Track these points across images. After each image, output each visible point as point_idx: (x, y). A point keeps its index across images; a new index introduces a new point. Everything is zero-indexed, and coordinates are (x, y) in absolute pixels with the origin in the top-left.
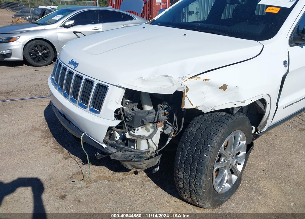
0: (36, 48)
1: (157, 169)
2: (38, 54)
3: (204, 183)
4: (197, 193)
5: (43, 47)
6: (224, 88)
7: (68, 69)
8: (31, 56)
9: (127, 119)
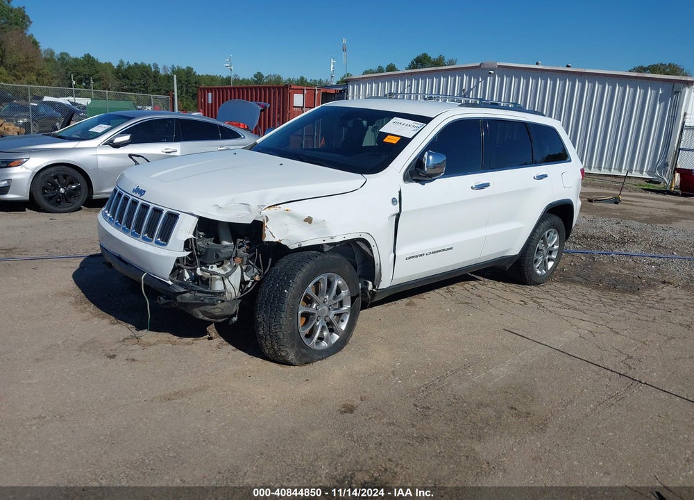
0: (56, 180)
1: (235, 319)
2: (59, 190)
3: (284, 322)
4: (278, 338)
5: (69, 178)
6: (309, 220)
7: (131, 198)
8: (44, 193)
9: (199, 253)
